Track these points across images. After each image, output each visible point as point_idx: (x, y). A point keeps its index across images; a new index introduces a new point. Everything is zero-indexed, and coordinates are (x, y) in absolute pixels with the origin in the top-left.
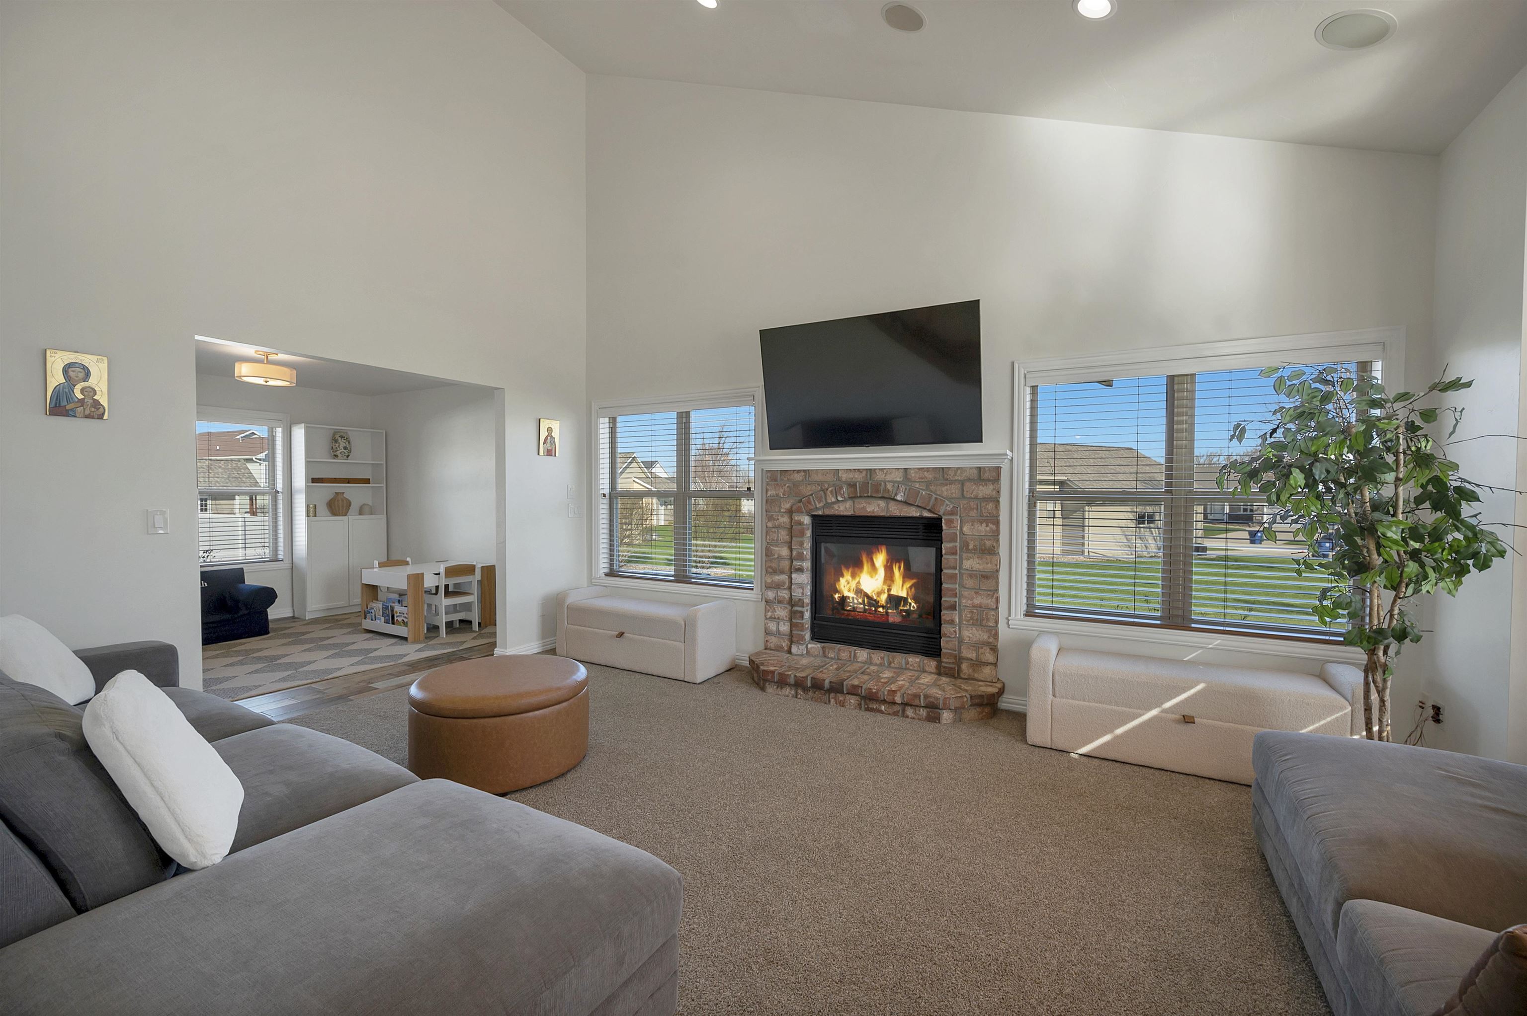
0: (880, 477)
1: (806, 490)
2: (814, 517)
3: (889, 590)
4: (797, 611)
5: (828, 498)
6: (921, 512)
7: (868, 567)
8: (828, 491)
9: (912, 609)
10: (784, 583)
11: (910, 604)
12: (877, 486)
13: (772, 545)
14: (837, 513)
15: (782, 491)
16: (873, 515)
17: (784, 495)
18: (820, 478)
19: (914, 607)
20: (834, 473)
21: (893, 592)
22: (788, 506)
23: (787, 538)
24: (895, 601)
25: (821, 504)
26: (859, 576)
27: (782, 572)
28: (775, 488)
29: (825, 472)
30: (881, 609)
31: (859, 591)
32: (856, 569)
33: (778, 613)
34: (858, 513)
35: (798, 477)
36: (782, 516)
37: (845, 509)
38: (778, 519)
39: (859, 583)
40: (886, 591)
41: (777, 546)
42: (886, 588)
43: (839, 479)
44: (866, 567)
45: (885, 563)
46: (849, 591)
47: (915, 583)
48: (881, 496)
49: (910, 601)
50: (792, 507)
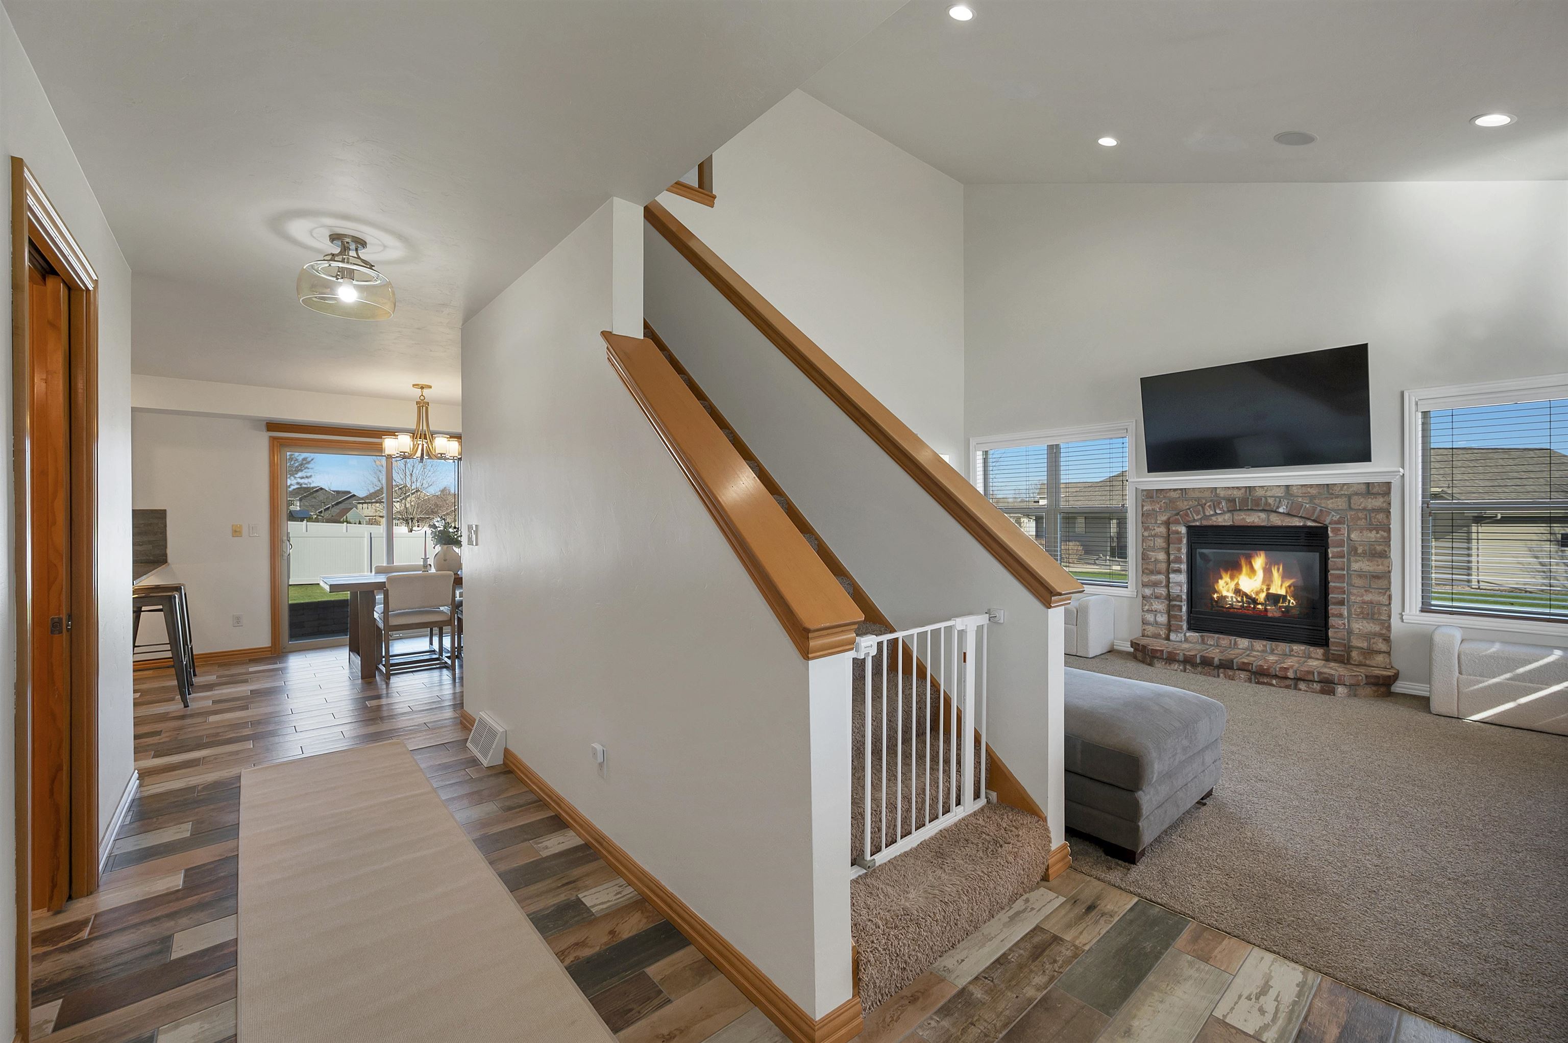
0: (1260, 493)
1: (1182, 505)
2: (1189, 528)
3: (1268, 589)
4: (1175, 605)
5: (1206, 511)
6: (1305, 522)
7: (1247, 570)
8: (1206, 506)
9: (1291, 605)
10: (1161, 582)
11: (1289, 601)
12: (1257, 501)
13: (1148, 551)
14: (1215, 524)
15: (1159, 506)
16: (1253, 525)
17: (1160, 509)
18: (1197, 495)
19: (1292, 603)
20: (1212, 491)
21: (1272, 591)
22: (1164, 518)
23: (1164, 545)
24: (1274, 599)
25: (1199, 517)
26: (1238, 577)
27: (1159, 573)
28: (1151, 504)
29: (1201, 490)
30: (1260, 606)
31: (1238, 591)
32: (1235, 572)
33: (1155, 606)
34: (1237, 523)
35: (1174, 495)
36: (1158, 527)
37: (1224, 520)
38: (1154, 529)
39: (1237, 584)
40: (1265, 590)
41: (1153, 551)
42: (1265, 588)
43: (1217, 495)
44: (1245, 569)
45: (1264, 566)
46: (1228, 591)
47: (1294, 582)
48: (1261, 508)
49: (1289, 598)
50: (1169, 519)
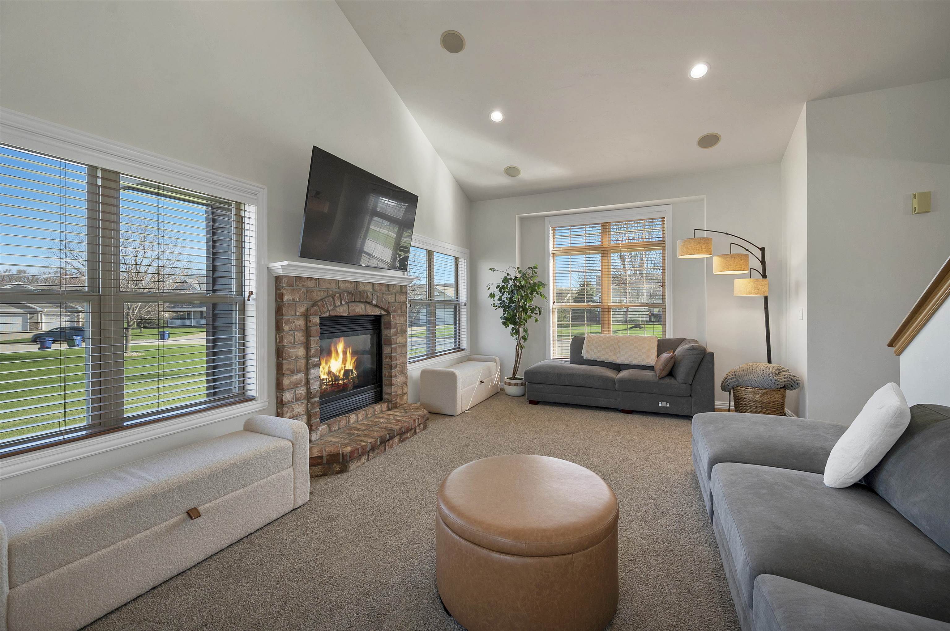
0: (361, 288)
1: (317, 296)
2: (321, 318)
3: (345, 367)
4: (315, 401)
5: (336, 302)
6: (381, 311)
7: (334, 353)
8: (336, 297)
9: (355, 376)
10: (301, 381)
11: (354, 373)
12: (362, 293)
13: (289, 348)
14: (338, 314)
15: (298, 296)
16: (357, 314)
17: (300, 299)
18: (326, 286)
20: (336, 283)
21: (346, 368)
22: (303, 309)
23: (303, 339)
24: (347, 373)
25: (332, 308)
26: (330, 362)
27: (299, 371)
28: (292, 293)
29: (330, 281)
30: (341, 382)
31: (330, 373)
32: (328, 357)
33: (296, 410)
34: (351, 314)
35: (310, 284)
36: (298, 319)
37: (342, 311)
38: (294, 322)
39: (329, 367)
40: (343, 368)
41: (294, 348)
42: (343, 366)
43: (339, 288)
44: (334, 355)
45: (343, 349)
46: (324, 374)
47: (356, 359)
48: (365, 301)
49: (354, 371)
50: (307, 310)
